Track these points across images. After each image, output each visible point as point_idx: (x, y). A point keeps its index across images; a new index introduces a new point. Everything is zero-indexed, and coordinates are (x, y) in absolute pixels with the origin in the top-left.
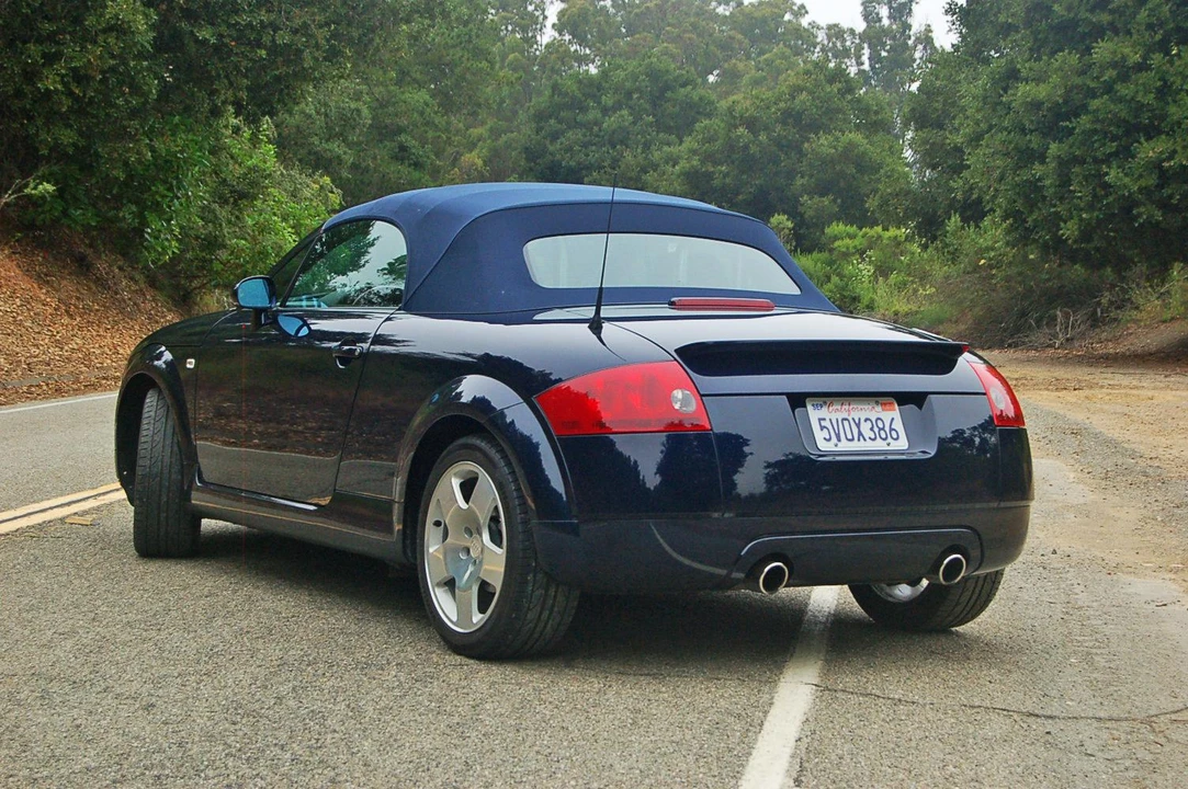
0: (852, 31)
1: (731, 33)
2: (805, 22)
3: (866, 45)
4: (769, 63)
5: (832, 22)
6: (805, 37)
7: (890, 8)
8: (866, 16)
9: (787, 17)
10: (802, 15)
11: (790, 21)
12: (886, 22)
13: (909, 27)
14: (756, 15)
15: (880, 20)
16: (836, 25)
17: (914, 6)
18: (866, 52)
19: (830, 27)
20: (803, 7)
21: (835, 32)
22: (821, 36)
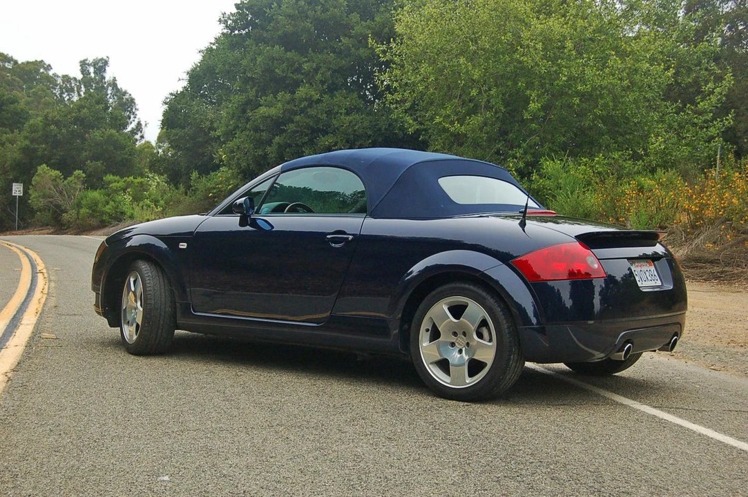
0: (75, 79)
1: (14, 77)
2: (51, 73)
3: (82, 86)
4: (35, 94)
5: (65, 74)
6: (51, 81)
7: (95, 68)
8: (83, 72)
9: (42, 70)
10: (49, 70)
11: (43, 73)
12: (92, 75)
13: (104, 78)
14: (26, 68)
15: (90, 74)
16: (67, 76)
17: (107, 68)
18: (83, 89)
19: (64, 76)
20: (49, 65)
21: (66, 79)
22: (59, 81)
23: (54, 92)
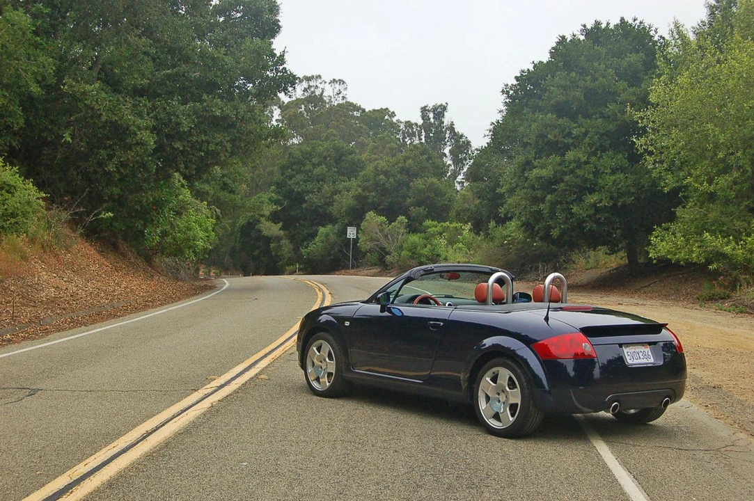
0: (416, 124)
1: (361, 125)
2: (394, 120)
3: (423, 131)
4: (381, 139)
5: (407, 120)
6: (394, 126)
7: (434, 114)
8: (423, 117)
9: (386, 117)
10: (393, 117)
11: (387, 119)
12: (432, 120)
13: (443, 123)
14: (373, 116)
15: (429, 119)
16: (409, 122)
17: (445, 113)
18: (423, 133)
19: (406, 122)
20: (393, 112)
21: (409, 124)
22: (402, 126)
23: (398, 137)
